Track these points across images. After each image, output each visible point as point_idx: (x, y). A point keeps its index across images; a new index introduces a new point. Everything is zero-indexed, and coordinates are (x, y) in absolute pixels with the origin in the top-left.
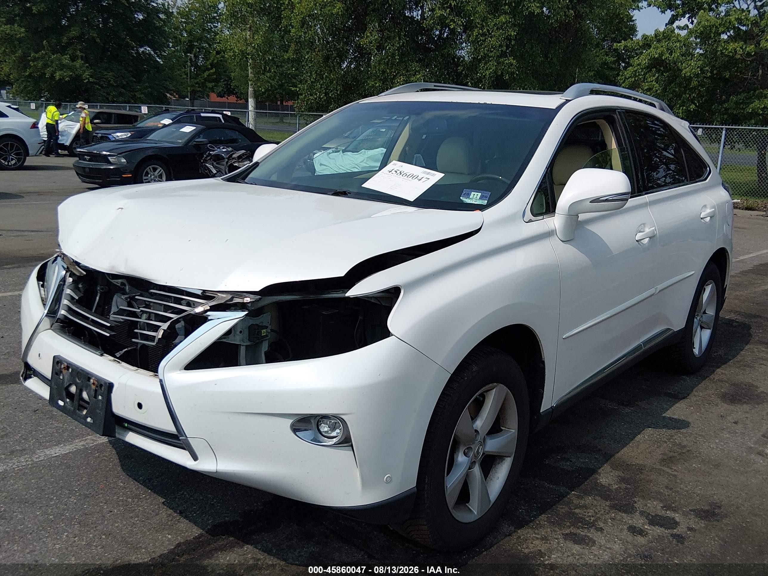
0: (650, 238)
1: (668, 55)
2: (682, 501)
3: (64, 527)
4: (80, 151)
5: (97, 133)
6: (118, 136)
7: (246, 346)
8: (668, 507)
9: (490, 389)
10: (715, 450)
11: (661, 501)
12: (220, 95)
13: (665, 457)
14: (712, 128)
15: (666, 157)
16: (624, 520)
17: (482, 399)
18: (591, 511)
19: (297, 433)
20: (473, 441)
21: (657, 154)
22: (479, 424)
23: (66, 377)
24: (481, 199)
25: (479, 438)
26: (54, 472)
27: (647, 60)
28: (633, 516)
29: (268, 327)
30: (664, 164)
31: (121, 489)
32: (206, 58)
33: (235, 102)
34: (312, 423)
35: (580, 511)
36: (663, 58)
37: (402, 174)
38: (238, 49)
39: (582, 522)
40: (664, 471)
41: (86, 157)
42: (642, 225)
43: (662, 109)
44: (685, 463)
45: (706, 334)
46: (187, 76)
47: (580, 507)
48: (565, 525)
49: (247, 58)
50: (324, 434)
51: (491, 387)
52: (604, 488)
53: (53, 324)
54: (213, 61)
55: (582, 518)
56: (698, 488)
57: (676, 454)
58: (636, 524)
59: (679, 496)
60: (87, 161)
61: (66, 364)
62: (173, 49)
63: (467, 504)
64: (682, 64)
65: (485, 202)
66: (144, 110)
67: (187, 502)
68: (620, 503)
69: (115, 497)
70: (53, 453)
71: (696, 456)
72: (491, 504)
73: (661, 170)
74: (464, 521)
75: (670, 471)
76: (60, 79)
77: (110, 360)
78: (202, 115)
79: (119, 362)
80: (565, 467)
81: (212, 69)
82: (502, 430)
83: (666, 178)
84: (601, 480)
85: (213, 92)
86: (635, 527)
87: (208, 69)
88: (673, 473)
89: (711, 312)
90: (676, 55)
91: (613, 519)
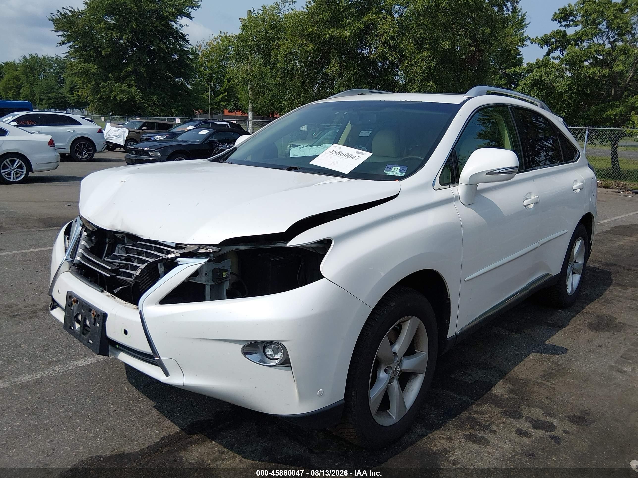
0: (535, 204)
1: (546, 77)
2: (559, 409)
3: (79, 422)
4: (129, 148)
5: (144, 136)
6: (157, 138)
7: (211, 285)
8: (547, 414)
9: (406, 320)
10: (584, 368)
11: (543, 409)
12: (231, 111)
13: (546, 374)
14: (578, 129)
15: (546, 146)
16: (513, 424)
17: (399, 328)
18: (487, 416)
19: (246, 356)
20: (392, 361)
21: (539, 144)
22: (397, 348)
23: (75, 308)
24: (400, 172)
25: (398, 359)
26: (78, 379)
27: (530, 81)
28: (520, 420)
29: (228, 270)
30: (544, 151)
31: (125, 393)
32: (221, 86)
33: (241, 115)
34: (259, 347)
35: (478, 416)
36: (542, 79)
37: (340, 154)
38: (241, 78)
39: (479, 425)
40: (544, 384)
41: (133, 152)
42: (529, 194)
43: (542, 108)
44: (561, 378)
45: (576, 278)
46: (208, 98)
47: (478, 413)
48: (466, 427)
49: (247, 83)
50: (269, 356)
51: (406, 319)
52: (497, 397)
53: (71, 267)
54: (226, 87)
55: (479, 422)
56: (571, 398)
57: (554, 371)
58: (522, 427)
59: (556, 405)
60: (134, 155)
61: (75, 298)
62: (199, 79)
63: (387, 411)
64: (556, 84)
65: (403, 175)
66: (178, 121)
67: (174, 404)
68: (510, 410)
69: (121, 399)
70: (79, 364)
71: (570, 372)
72: (407, 411)
73: (542, 155)
74: (384, 425)
75: (548, 384)
76: (120, 100)
77: (107, 296)
78: (215, 123)
79: (114, 297)
80: (467, 381)
81: (224, 93)
82: (416, 352)
83: (546, 161)
84: (495, 391)
85: (226, 109)
86: (522, 430)
87: (222, 93)
88: (552, 386)
89: (580, 261)
90: (551, 77)
91: (504, 423)
